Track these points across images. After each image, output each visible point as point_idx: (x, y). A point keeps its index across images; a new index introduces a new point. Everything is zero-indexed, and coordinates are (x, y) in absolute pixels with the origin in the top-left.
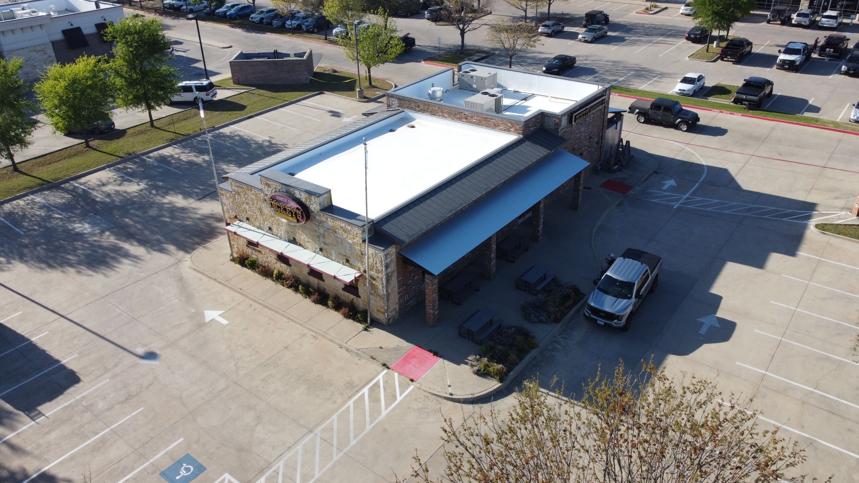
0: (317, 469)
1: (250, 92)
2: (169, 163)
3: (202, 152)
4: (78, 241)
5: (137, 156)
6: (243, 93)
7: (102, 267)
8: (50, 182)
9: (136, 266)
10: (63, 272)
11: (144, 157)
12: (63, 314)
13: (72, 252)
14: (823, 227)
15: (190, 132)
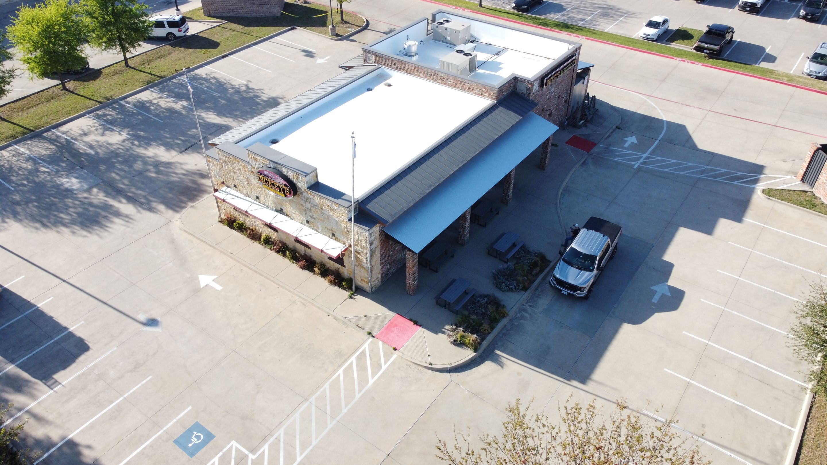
0: (314, 436)
1: (222, 26)
2: (148, 110)
3: (179, 97)
4: (68, 198)
5: (116, 102)
6: (214, 27)
7: (95, 228)
8: (32, 131)
9: (128, 227)
10: (58, 232)
11: (123, 102)
12: (65, 279)
13: (64, 211)
14: (769, 193)
15: (166, 73)
